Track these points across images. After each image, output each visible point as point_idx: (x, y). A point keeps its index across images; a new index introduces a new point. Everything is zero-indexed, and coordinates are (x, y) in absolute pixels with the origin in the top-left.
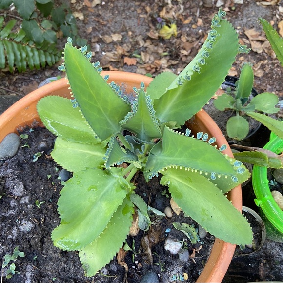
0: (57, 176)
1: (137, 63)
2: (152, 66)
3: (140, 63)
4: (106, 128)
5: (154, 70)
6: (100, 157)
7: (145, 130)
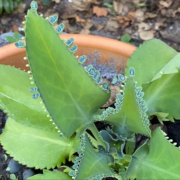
0: (6, 166)
1: (108, 14)
2: (126, 19)
3: (112, 14)
4: (74, 118)
5: (127, 24)
6: (62, 146)
7: (126, 124)
